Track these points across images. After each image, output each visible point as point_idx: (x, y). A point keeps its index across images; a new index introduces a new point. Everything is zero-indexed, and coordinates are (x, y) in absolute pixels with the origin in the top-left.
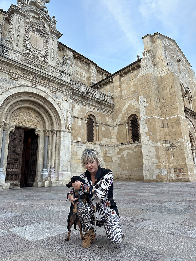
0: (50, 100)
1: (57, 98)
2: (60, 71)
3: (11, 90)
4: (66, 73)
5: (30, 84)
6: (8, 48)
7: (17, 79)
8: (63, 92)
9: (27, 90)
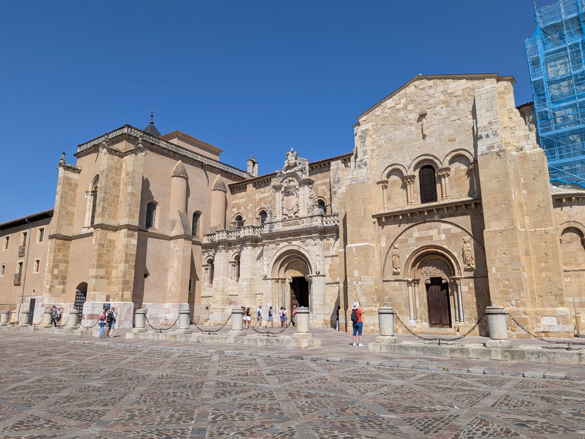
0: (301, 250)
1: (307, 245)
2: (310, 217)
3: (276, 255)
4: (315, 216)
5: (286, 244)
6: (273, 223)
7: (278, 244)
8: (311, 238)
9: (285, 249)
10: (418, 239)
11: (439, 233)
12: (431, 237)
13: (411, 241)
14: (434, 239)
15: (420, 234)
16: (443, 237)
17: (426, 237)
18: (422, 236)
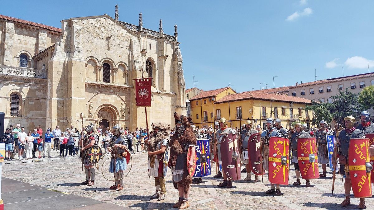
10: (103, 100)
11: (112, 99)
12: (108, 100)
13: (99, 100)
14: (110, 101)
15: (104, 97)
16: (113, 101)
17: (106, 99)
18: (104, 98)
